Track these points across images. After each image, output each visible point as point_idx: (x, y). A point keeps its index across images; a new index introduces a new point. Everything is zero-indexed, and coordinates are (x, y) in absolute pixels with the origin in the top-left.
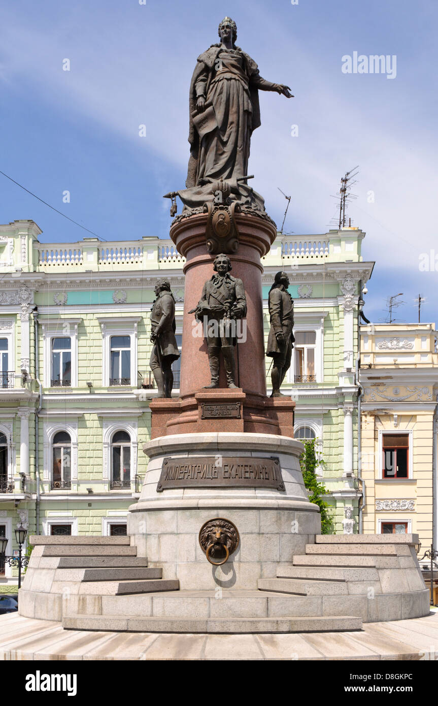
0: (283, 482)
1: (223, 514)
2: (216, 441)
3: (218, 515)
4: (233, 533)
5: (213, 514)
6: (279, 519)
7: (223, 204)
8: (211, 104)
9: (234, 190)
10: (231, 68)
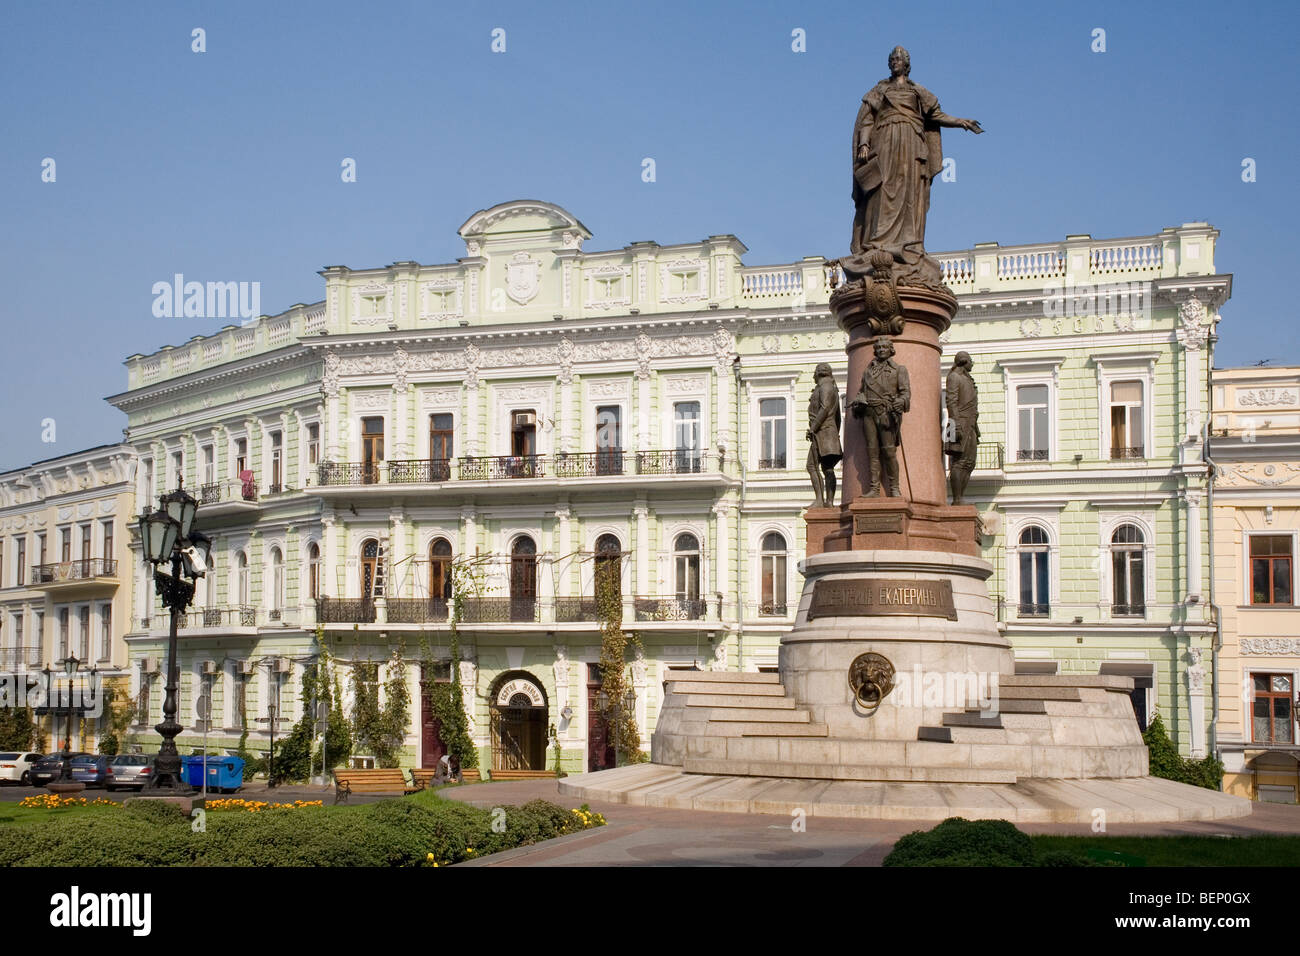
0: (955, 610)
1: (877, 648)
2: (871, 561)
3: (871, 649)
4: (888, 670)
5: (865, 648)
6: (945, 656)
7: (883, 277)
8: (875, 155)
9: (898, 259)
10: (901, 109)
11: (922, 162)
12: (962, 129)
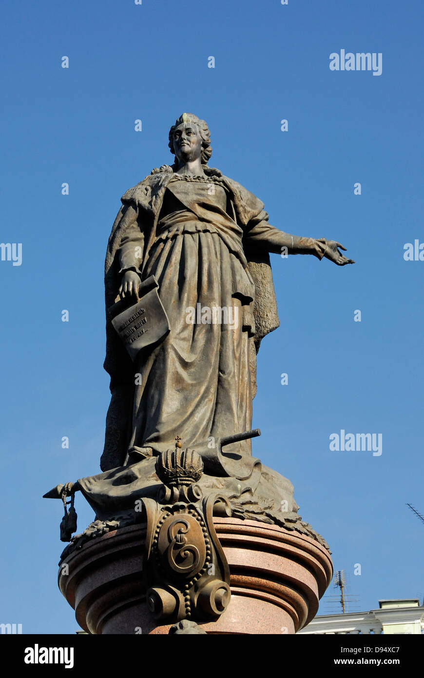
7: (182, 498)
8: (153, 285)
9: (213, 468)
10: (200, 211)
11: (245, 300)
12: (312, 257)
